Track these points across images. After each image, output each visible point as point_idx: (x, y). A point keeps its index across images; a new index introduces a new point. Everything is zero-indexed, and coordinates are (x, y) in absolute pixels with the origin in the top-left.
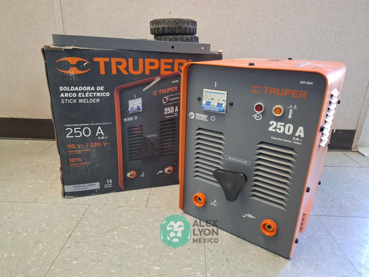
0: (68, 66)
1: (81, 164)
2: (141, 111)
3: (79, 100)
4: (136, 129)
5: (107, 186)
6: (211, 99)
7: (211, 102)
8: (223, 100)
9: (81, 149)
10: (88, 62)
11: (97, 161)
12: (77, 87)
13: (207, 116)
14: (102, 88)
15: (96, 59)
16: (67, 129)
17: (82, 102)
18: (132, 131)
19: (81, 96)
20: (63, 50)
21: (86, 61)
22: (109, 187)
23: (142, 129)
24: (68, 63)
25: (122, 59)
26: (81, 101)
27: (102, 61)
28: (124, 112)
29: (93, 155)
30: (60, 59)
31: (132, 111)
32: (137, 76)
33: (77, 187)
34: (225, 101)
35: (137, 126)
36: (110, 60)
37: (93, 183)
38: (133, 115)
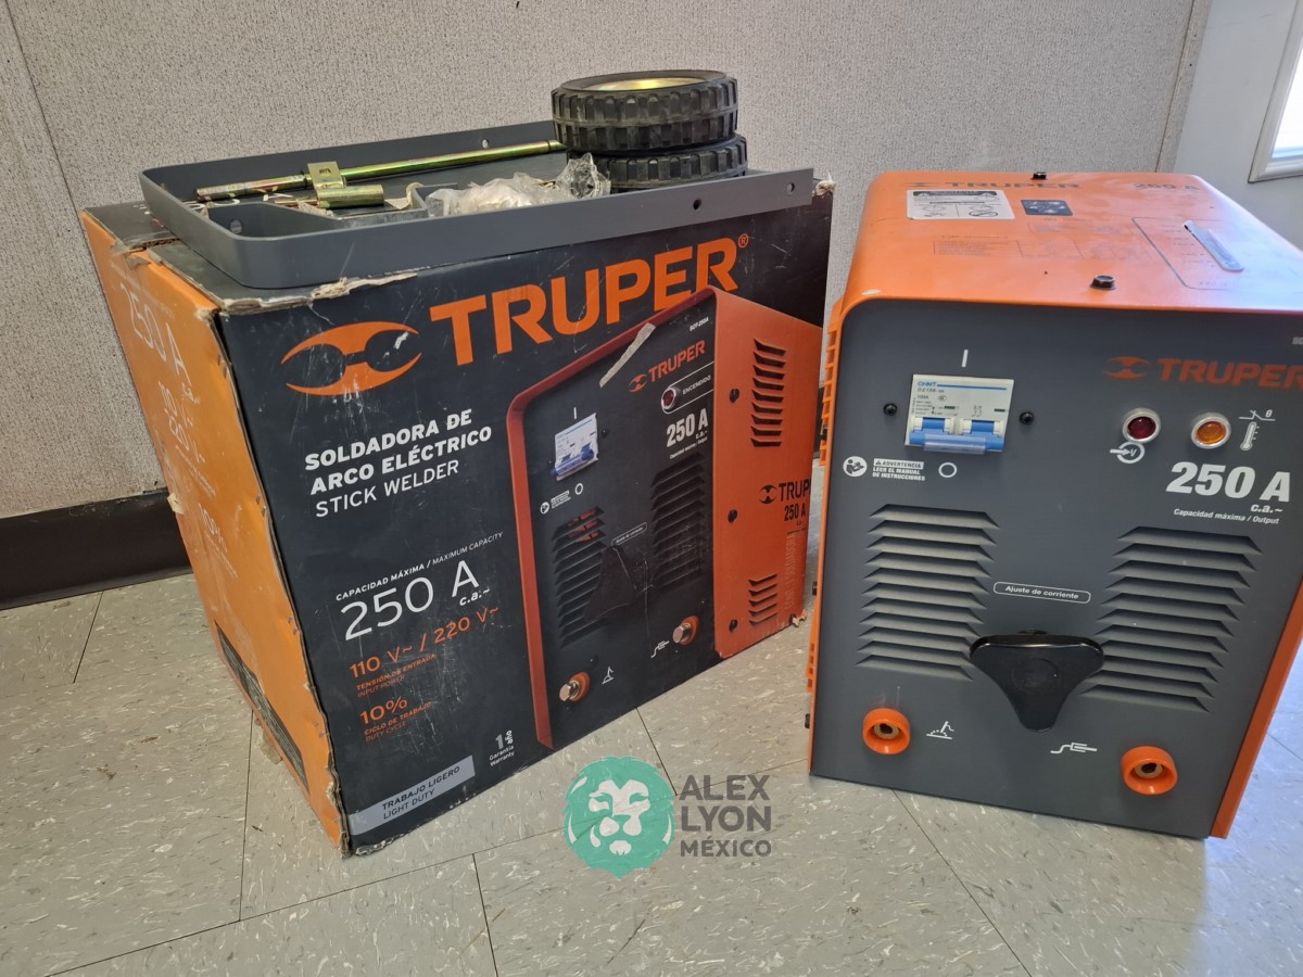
0: (332, 365)
1: (406, 715)
2: (595, 458)
3: (386, 484)
4: (580, 528)
5: (497, 759)
6: (946, 407)
7: (943, 419)
8: (996, 410)
9: (401, 665)
10: (410, 329)
11: (459, 688)
12: (374, 441)
13: (922, 464)
14: (464, 418)
15: (438, 313)
16: (344, 611)
17: (395, 491)
18: (568, 539)
19: (392, 469)
20: (311, 306)
21: (401, 327)
22: (505, 758)
23: (600, 523)
24: (333, 351)
25: (529, 286)
26: (391, 488)
27: (457, 313)
28: (542, 480)
29: (445, 671)
30: (300, 342)
31: (565, 469)
32: (582, 337)
33: (398, 800)
34: (1003, 411)
35: (583, 518)
36: (489, 301)
37: (453, 767)
38: (568, 482)
